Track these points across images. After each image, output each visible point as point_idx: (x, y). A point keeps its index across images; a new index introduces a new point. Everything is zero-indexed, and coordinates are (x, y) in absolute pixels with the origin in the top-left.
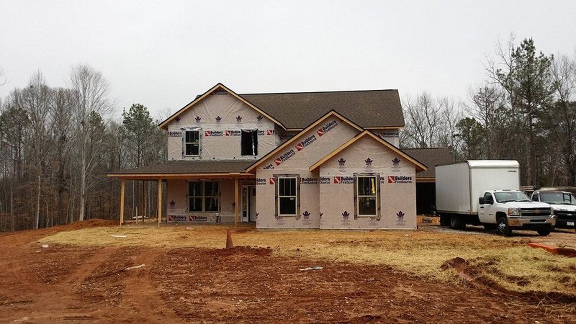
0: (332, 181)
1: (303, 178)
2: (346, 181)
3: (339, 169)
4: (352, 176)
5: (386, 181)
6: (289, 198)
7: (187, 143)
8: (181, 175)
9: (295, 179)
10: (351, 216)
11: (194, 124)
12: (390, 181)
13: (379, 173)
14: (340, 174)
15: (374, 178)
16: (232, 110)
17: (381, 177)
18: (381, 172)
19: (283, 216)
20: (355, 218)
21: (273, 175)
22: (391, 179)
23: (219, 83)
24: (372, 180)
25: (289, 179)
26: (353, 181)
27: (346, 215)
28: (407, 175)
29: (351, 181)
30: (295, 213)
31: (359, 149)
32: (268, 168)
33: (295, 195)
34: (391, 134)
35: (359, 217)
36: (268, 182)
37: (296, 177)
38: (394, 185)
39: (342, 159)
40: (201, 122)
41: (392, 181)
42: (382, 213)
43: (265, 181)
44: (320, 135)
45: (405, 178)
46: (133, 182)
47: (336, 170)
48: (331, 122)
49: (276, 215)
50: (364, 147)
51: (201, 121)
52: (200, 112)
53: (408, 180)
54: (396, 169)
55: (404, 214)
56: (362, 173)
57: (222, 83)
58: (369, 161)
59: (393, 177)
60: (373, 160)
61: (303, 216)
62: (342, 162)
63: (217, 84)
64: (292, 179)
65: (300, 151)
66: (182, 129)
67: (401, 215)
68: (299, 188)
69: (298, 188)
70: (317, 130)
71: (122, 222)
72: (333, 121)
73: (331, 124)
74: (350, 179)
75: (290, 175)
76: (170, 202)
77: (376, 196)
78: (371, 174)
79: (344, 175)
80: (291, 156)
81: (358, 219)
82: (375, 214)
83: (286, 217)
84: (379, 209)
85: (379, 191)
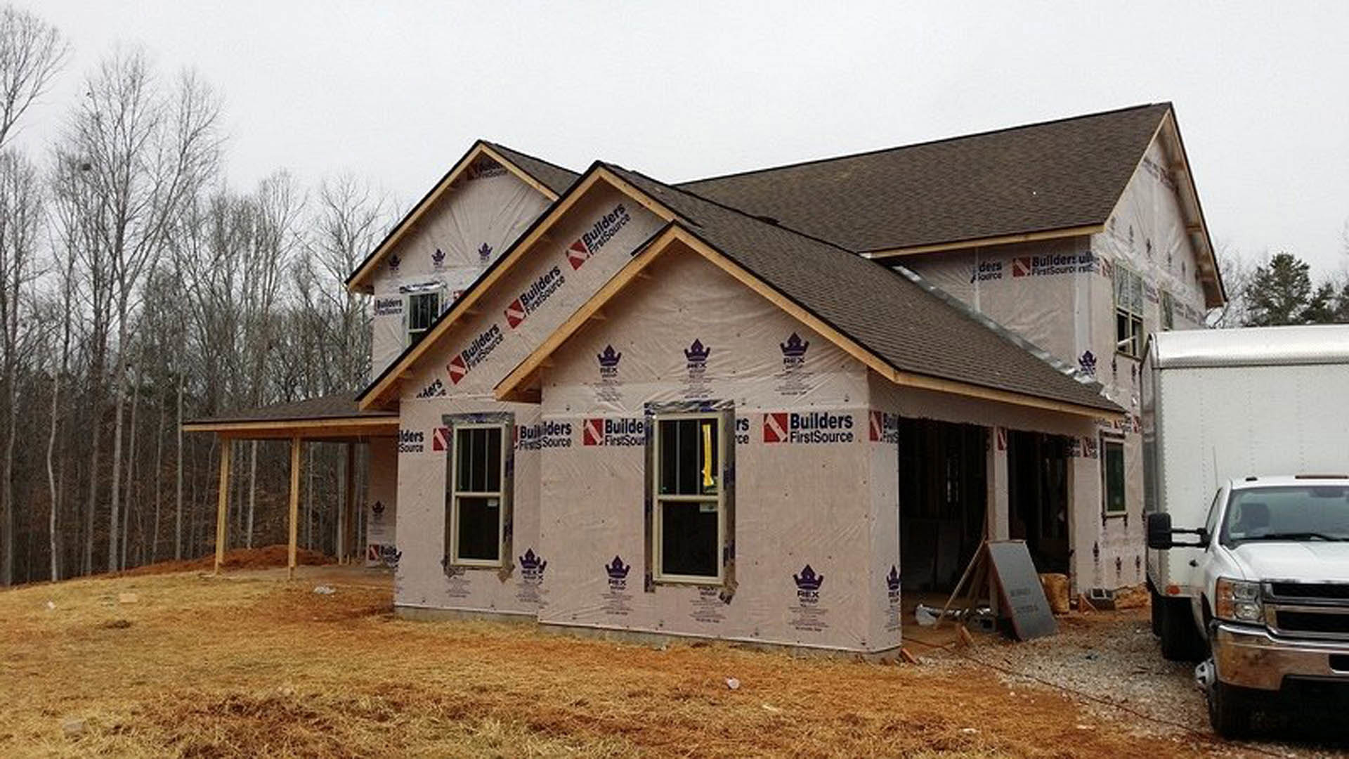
0: (577, 436)
1: (523, 427)
2: (619, 435)
3: (600, 390)
4: (639, 415)
5: (756, 432)
6: (486, 499)
7: (414, 331)
8: (326, 423)
9: (499, 430)
10: (635, 578)
11: (431, 273)
12: (770, 436)
13: (732, 403)
14: (602, 407)
15: (714, 423)
16: (517, 222)
17: (737, 418)
18: (736, 397)
19: (465, 567)
20: (647, 585)
21: (444, 417)
22: (774, 425)
23: (479, 142)
24: (707, 429)
25: (484, 430)
26: (643, 435)
27: (617, 570)
28: (834, 407)
29: (636, 435)
30: (496, 558)
31: (666, 307)
32: (430, 392)
33: (498, 490)
34: (1063, 261)
35: (660, 584)
36: (428, 443)
37: (502, 425)
38: (785, 450)
39: (609, 347)
40: (444, 264)
41: (778, 431)
42: (738, 570)
43: (422, 439)
44: (576, 263)
45: (826, 420)
46: (255, 446)
47: (591, 392)
48: (609, 211)
49: (446, 561)
50: (685, 297)
51: (445, 262)
52: (442, 234)
53: (836, 430)
54: (794, 380)
55: (821, 578)
56: (673, 404)
57: (483, 139)
58: (697, 354)
59: (780, 418)
60: (712, 347)
61: (519, 567)
62: (610, 359)
63: (473, 143)
64: (491, 430)
65: (518, 329)
66: (404, 290)
67: (808, 581)
68: (510, 465)
69: (507, 464)
70: (568, 248)
71: (221, 561)
72: (616, 207)
73: (607, 221)
74: (634, 426)
75: (488, 415)
76: (374, 504)
77: (720, 498)
78: (705, 406)
79: (616, 413)
80: (491, 348)
81: (658, 588)
82: (715, 574)
83: (473, 568)
84: (730, 552)
85: (730, 477)
